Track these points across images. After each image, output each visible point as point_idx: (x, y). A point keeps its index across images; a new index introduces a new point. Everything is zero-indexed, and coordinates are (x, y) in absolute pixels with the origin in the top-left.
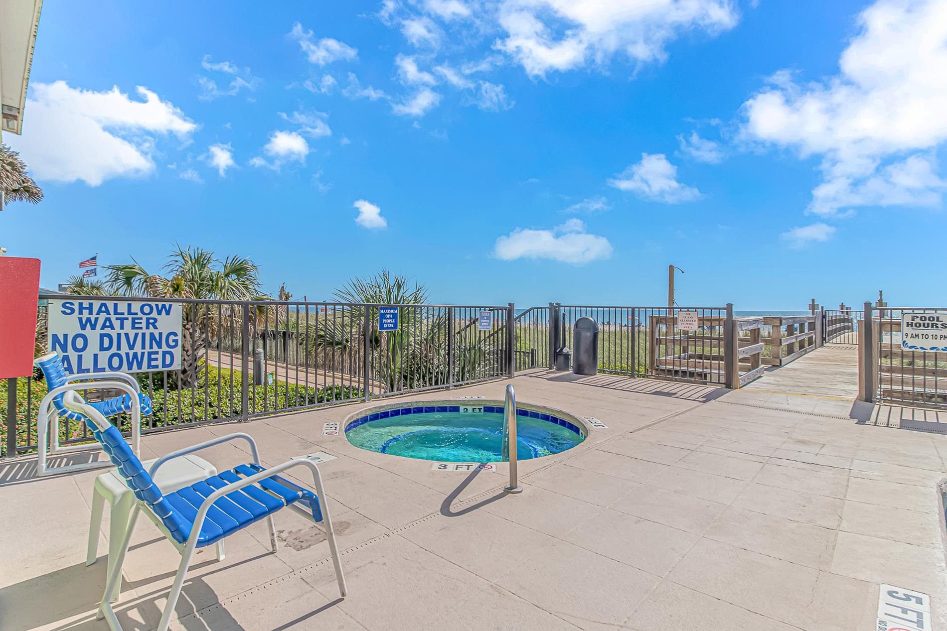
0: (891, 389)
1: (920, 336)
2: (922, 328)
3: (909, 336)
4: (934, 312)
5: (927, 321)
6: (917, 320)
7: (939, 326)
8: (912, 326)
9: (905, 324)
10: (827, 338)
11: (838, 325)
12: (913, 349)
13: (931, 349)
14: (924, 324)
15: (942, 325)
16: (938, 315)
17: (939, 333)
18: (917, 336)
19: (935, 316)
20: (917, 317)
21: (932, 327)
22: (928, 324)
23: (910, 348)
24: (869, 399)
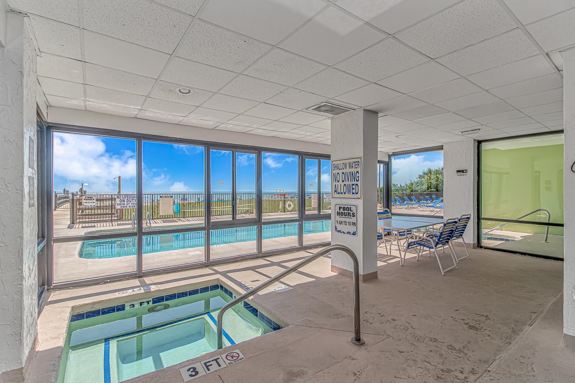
2: (88, 200)
3: (85, 203)
6: (87, 198)
7: (92, 199)
8: (85, 200)
9: (83, 199)
10: (57, 206)
11: (63, 200)
17: (92, 202)
18: (87, 202)
19: (91, 197)
23: (85, 206)
24: (73, 223)
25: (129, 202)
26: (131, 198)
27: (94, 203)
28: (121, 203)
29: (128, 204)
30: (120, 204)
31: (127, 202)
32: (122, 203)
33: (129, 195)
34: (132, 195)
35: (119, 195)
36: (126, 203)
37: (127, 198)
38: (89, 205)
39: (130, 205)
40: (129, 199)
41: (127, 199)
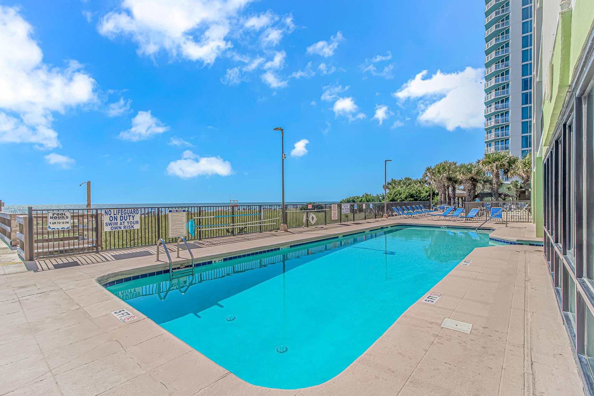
0: (43, 251)
1: (57, 223)
2: (57, 219)
3: (51, 223)
4: (62, 211)
5: (60, 216)
6: (55, 215)
7: (65, 217)
8: (53, 218)
9: (49, 218)
12: (53, 230)
13: (62, 229)
14: (58, 217)
15: (66, 217)
16: (64, 213)
17: (65, 221)
18: (55, 223)
19: (63, 213)
20: (55, 214)
21: (62, 218)
22: (60, 217)
23: (52, 229)
24: (32, 259)
25: (124, 220)
26: (127, 214)
27: (68, 223)
28: (111, 222)
29: (123, 223)
30: (110, 224)
31: (121, 220)
32: (113, 221)
33: (124, 210)
34: (128, 209)
35: (108, 210)
36: (119, 221)
37: (120, 214)
38: (60, 227)
39: (126, 224)
40: (123, 216)
41: (121, 216)
